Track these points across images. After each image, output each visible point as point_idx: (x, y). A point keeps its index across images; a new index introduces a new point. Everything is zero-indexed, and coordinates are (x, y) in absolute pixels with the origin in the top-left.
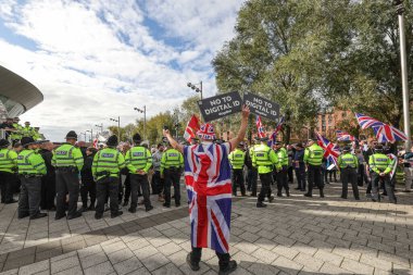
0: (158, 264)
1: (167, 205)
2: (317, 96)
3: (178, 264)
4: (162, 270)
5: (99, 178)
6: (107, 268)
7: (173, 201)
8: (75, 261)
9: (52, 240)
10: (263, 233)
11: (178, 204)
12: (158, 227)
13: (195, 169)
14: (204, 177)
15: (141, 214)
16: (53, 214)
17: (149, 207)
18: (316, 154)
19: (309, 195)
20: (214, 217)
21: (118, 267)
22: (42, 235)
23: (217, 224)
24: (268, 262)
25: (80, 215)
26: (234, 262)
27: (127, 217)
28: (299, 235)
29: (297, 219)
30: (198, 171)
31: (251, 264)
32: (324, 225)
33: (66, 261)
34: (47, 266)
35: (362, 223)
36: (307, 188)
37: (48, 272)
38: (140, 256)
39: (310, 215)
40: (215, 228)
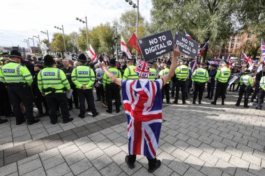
0: (104, 164)
1: (110, 111)
2: (233, 20)
3: (119, 163)
4: (107, 168)
5: (46, 93)
6: (64, 168)
7: (114, 108)
8: (38, 163)
9: (16, 144)
10: (180, 136)
11: (118, 110)
12: (103, 131)
13: (133, 100)
14: (140, 107)
15: (89, 120)
16: (14, 120)
17: (95, 114)
18: (225, 74)
19: (214, 103)
20: (147, 135)
21: (73, 168)
22: (7, 140)
23: (149, 140)
24: (183, 159)
25: (38, 121)
26: (159, 161)
27: (78, 123)
28: (204, 137)
29: (204, 124)
30: (136, 103)
31: (171, 162)
32: (221, 129)
33: (31, 164)
34: (15, 169)
35: (247, 127)
36: (213, 98)
37: (17, 174)
38: (90, 157)
39: (213, 120)
40: (148, 143)
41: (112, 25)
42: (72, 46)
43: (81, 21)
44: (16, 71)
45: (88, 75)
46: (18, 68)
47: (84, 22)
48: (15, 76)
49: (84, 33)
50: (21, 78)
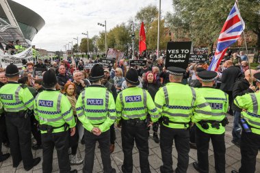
41: (127, 24)
42: (93, 46)
43: (101, 25)
44: (14, 98)
45: (103, 107)
46: (17, 93)
47: (103, 26)
48: (13, 104)
49: (103, 35)
50: (21, 105)
